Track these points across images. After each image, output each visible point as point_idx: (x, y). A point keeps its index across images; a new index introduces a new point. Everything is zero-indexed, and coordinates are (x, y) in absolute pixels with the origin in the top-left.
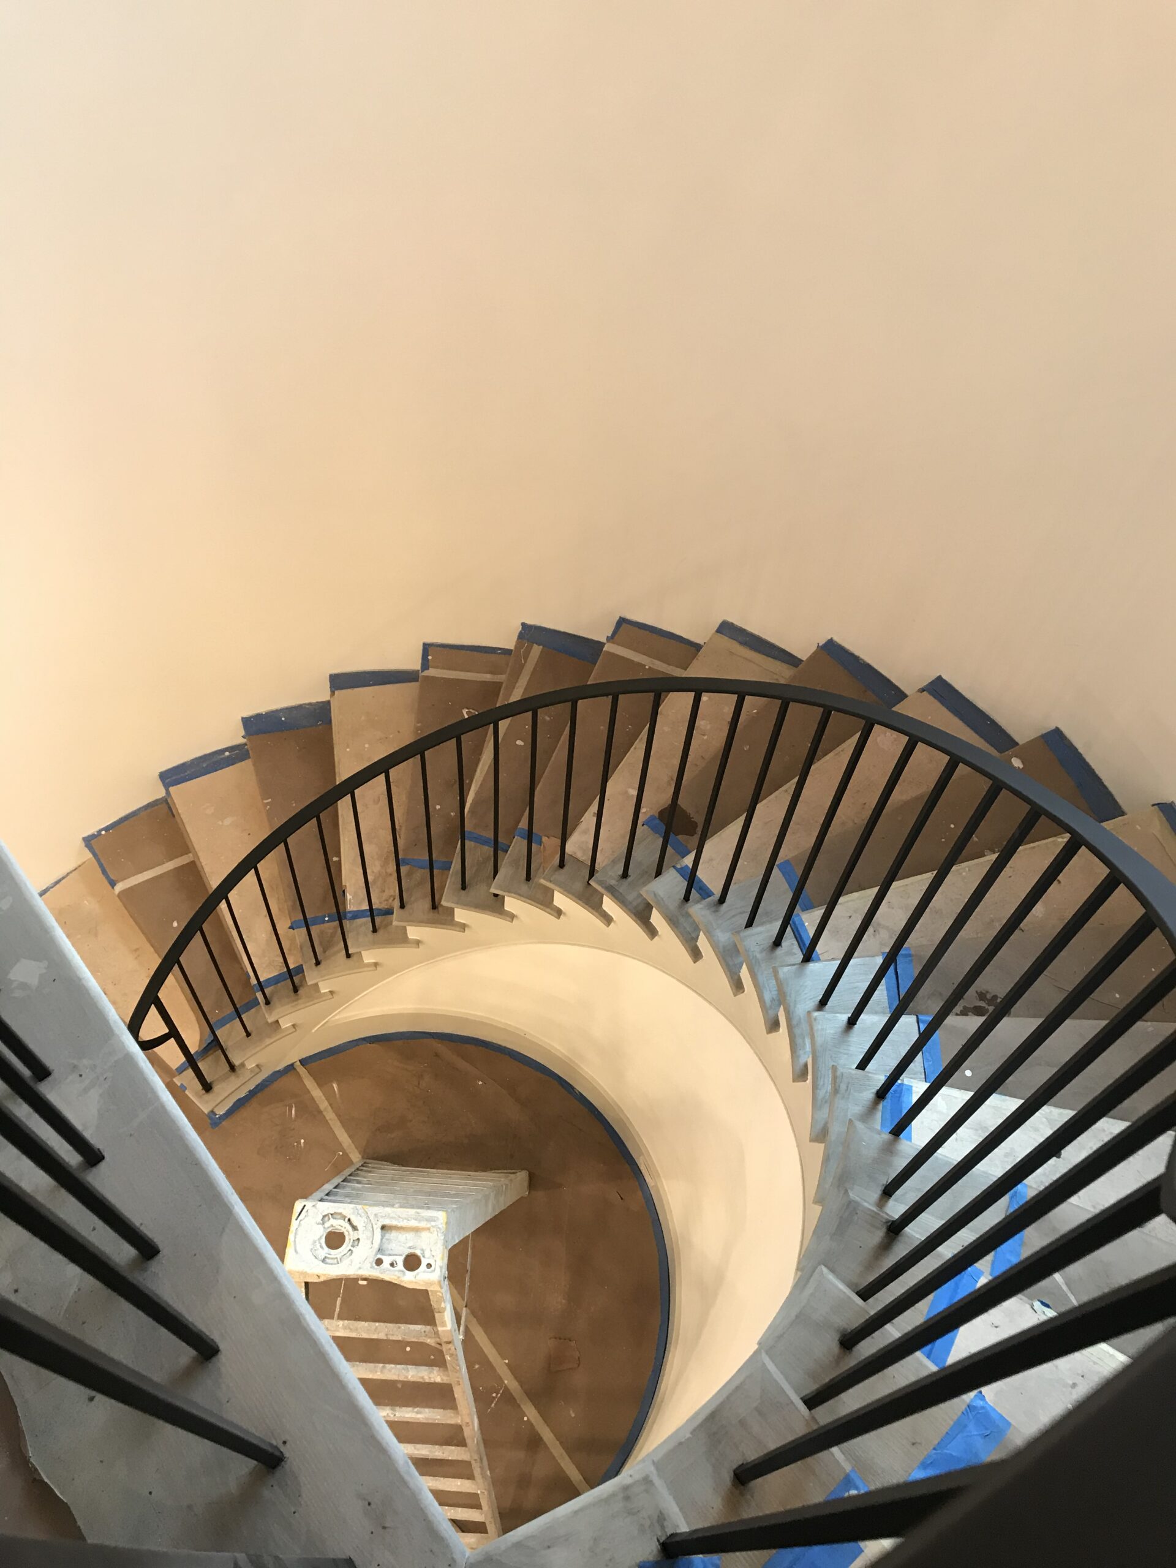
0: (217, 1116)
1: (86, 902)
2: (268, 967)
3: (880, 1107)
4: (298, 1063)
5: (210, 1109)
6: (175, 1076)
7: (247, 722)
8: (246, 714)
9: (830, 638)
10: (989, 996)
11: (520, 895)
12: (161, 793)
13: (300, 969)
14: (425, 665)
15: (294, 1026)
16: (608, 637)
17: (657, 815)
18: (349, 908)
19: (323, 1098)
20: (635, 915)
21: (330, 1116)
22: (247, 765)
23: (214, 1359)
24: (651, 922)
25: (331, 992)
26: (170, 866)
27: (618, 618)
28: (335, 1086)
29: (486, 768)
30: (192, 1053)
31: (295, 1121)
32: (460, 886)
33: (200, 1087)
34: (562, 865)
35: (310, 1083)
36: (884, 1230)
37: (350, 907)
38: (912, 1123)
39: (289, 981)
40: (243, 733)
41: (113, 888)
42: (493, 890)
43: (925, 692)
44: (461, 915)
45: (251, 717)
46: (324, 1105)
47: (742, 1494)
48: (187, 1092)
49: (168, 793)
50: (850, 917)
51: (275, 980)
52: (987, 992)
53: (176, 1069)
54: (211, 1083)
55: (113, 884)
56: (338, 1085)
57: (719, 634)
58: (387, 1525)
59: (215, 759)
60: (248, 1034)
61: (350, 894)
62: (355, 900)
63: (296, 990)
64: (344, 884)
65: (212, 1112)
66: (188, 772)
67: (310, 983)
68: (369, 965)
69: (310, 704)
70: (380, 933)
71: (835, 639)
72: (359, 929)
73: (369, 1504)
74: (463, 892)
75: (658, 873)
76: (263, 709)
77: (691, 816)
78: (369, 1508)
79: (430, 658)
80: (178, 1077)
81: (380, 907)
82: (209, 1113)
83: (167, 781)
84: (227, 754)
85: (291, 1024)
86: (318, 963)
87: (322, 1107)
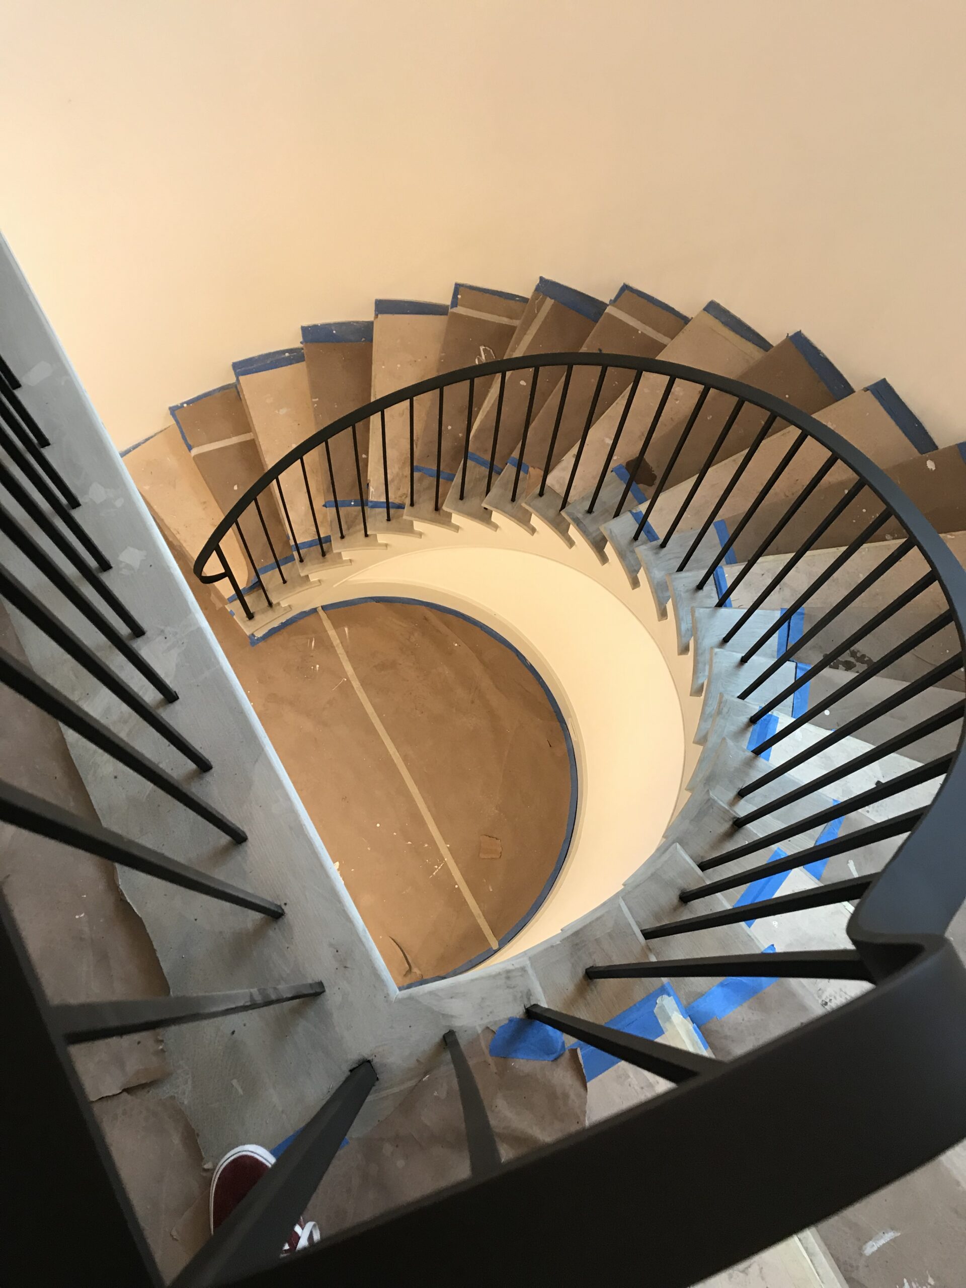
0: (256, 638)
1: (168, 459)
2: (304, 533)
3: (751, 729)
4: (320, 608)
5: (251, 633)
6: (227, 604)
7: (305, 330)
8: (306, 323)
9: (799, 330)
10: (858, 655)
11: (504, 511)
12: (232, 380)
13: (328, 539)
14: (455, 303)
15: (319, 581)
16: (611, 300)
17: (624, 464)
18: (370, 498)
19: (337, 637)
20: (592, 544)
21: (340, 651)
22: (302, 366)
23: (244, 844)
24: (604, 552)
25: (351, 561)
26: (235, 440)
27: (622, 284)
28: (346, 629)
29: (492, 401)
30: (241, 589)
31: (314, 650)
32: (459, 497)
33: (245, 615)
34: (541, 494)
35: (327, 624)
36: (731, 823)
37: (372, 498)
38: (773, 747)
39: (319, 547)
40: (301, 339)
41: (190, 452)
42: (484, 505)
43: (868, 391)
44: (456, 519)
45: (309, 327)
46: (336, 641)
47: (588, 985)
48: (235, 617)
49: (238, 380)
50: (763, 575)
51: (310, 544)
52: (858, 651)
53: (228, 599)
54: (254, 612)
55: (190, 448)
56: (349, 629)
57: (705, 312)
58: (348, 966)
59: (278, 357)
60: (285, 582)
61: (373, 488)
62: (375, 493)
63: (324, 554)
64: (368, 479)
65: (253, 635)
66: (255, 366)
67: (335, 551)
68: (381, 545)
69: (357, 322)
70: (393, 521)
71: (803, 332)
72: (377, 516)
73: (337, 951)
74: (461, 502)
75: (617, 514)
76: (319, 321)
77: (653, 470)
78: (337, 953)
79: (459, 296)
80: (228, 605)
81: (395, 502)
82: (250, 635)
83: (238, 371)
84: (287, 354)
85: (318, 579)
86: (342, 537)
87: (335, 644)
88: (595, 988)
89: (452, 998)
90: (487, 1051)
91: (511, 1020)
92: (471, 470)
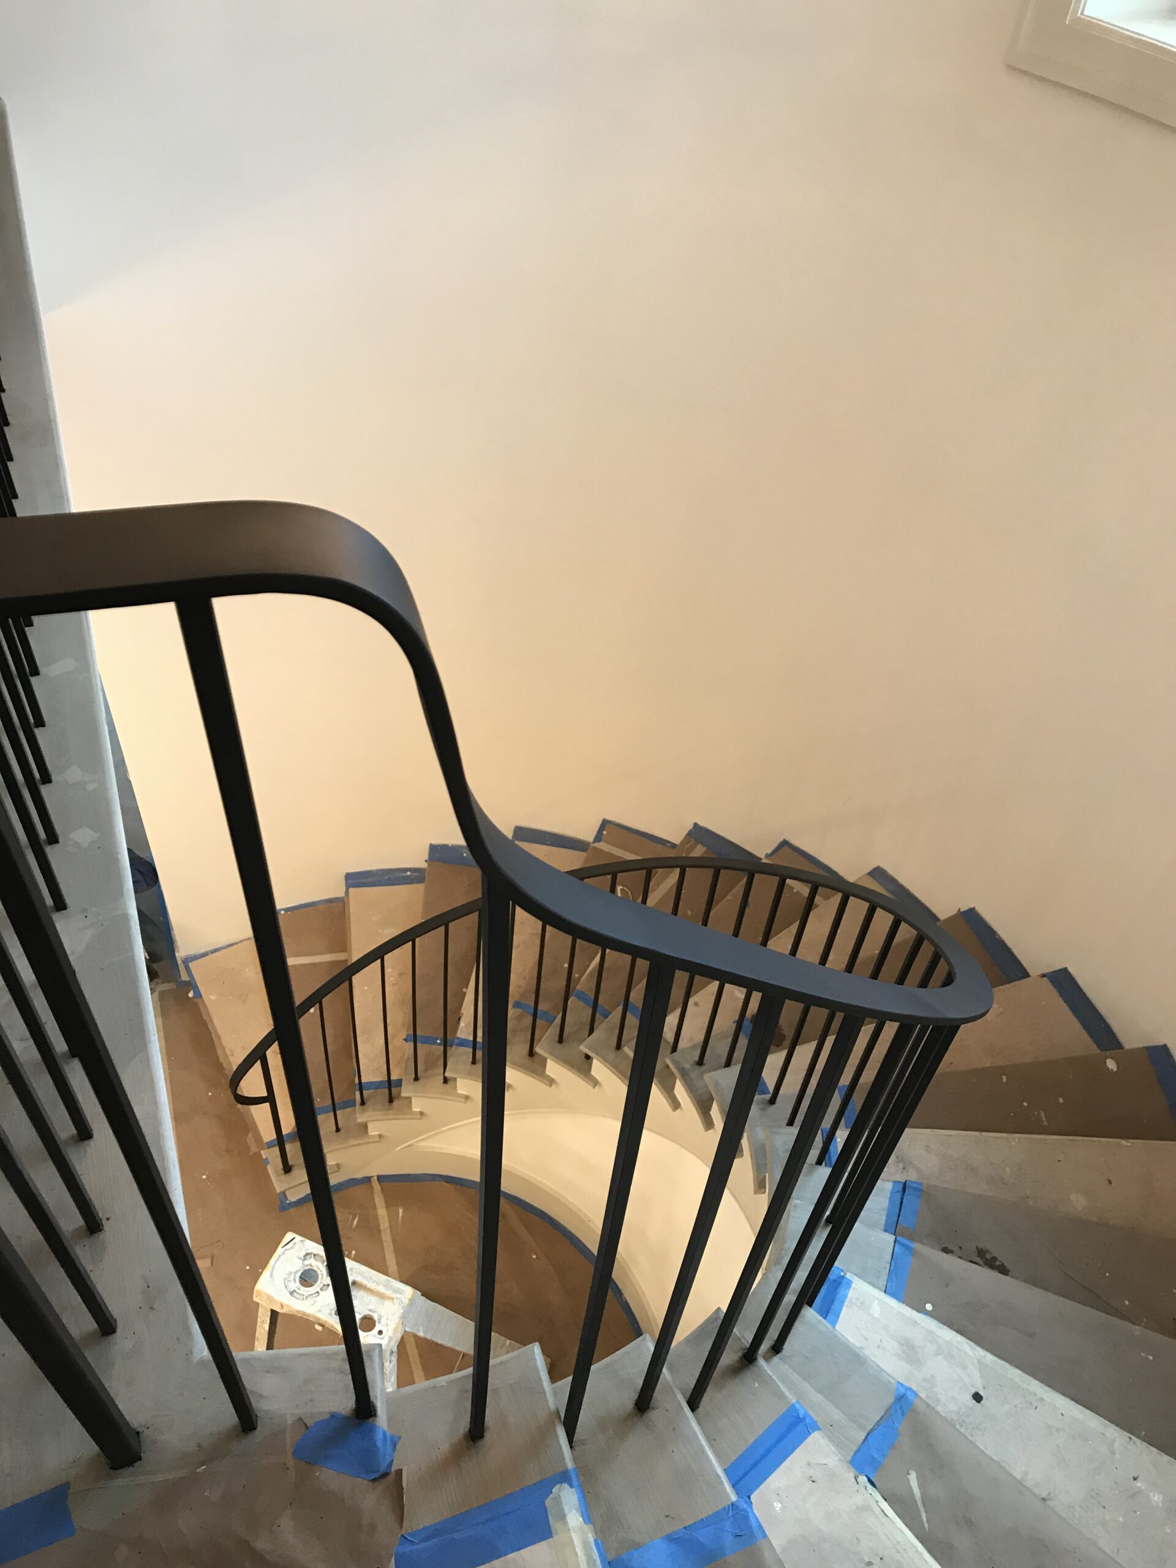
0: (288, 1202)
1: (247, 970)
2: (371, 1070)
4: (376, 1178)
5: (282, 1190)
6: (263, 1149)
7: (433, 848)
8: (435, 842)
9: (972, 906)
10: (988, 1256)
11: (605, 1060)
12: (341, 893)
13: (399, 1083)
14: (598, 838)
15: (380, 1136)
16: (767, 854)
17: (750, 1017)
18: (458, 1034)
19: (386, 1218)
20: (698, 1102)
21: (387, 1237)
22: (420, 887)
24: (710, 1115)
25: (422, 1114)
26: (328, 958)
27: (782, 840)
28: (401, 1211)
30: (284, 1134)
31: (354, 1230)
32: (557, 1038)
33: (281, 1166)
35: (379, 1200)
36: (740, 1354)
37: (460, 1033)
39: (387, 1091)
40: (427, 857)
42: (584, 1049)
43: (1045, 978)
44: (553, 1068)
45: (438, 845)
46: (384, 1225)
48: (268, 1167)
49: (347, 892)
51: (376, 1085)
52: (988, 1251)
53: (267, 1143)
54: (292, 1166)
56: (403, 1212)
57: (869, 876)
58: (155, 1307)
59: (397, 875)
60: (338, 1130)
61: (464, 1022)
63: (391, 1100)
64: (462, 1011)
65: (284, 1193)
66: (370, 880)
67: (403, 1094)
68: (460, 1095)
70: (479, 1065)
71: (978, 909)
72: (460, 1056)
73: (148, 1287)
74: (558, 1045)
75: (727, 1064)
76: (450, 842)
78: (147, 1289)
79: (605, 832)
80: (265, 1151)
82: (280, 1193)
83: (350, 882)
84: (409, 873)
85: (378, 1133)
86: (416, 1079)
87: (382, 1227)
88: (477, 1454)
89: (268, 1372)
90: (289, 1450)
91: (333, 1416)
92: (578, 1011)
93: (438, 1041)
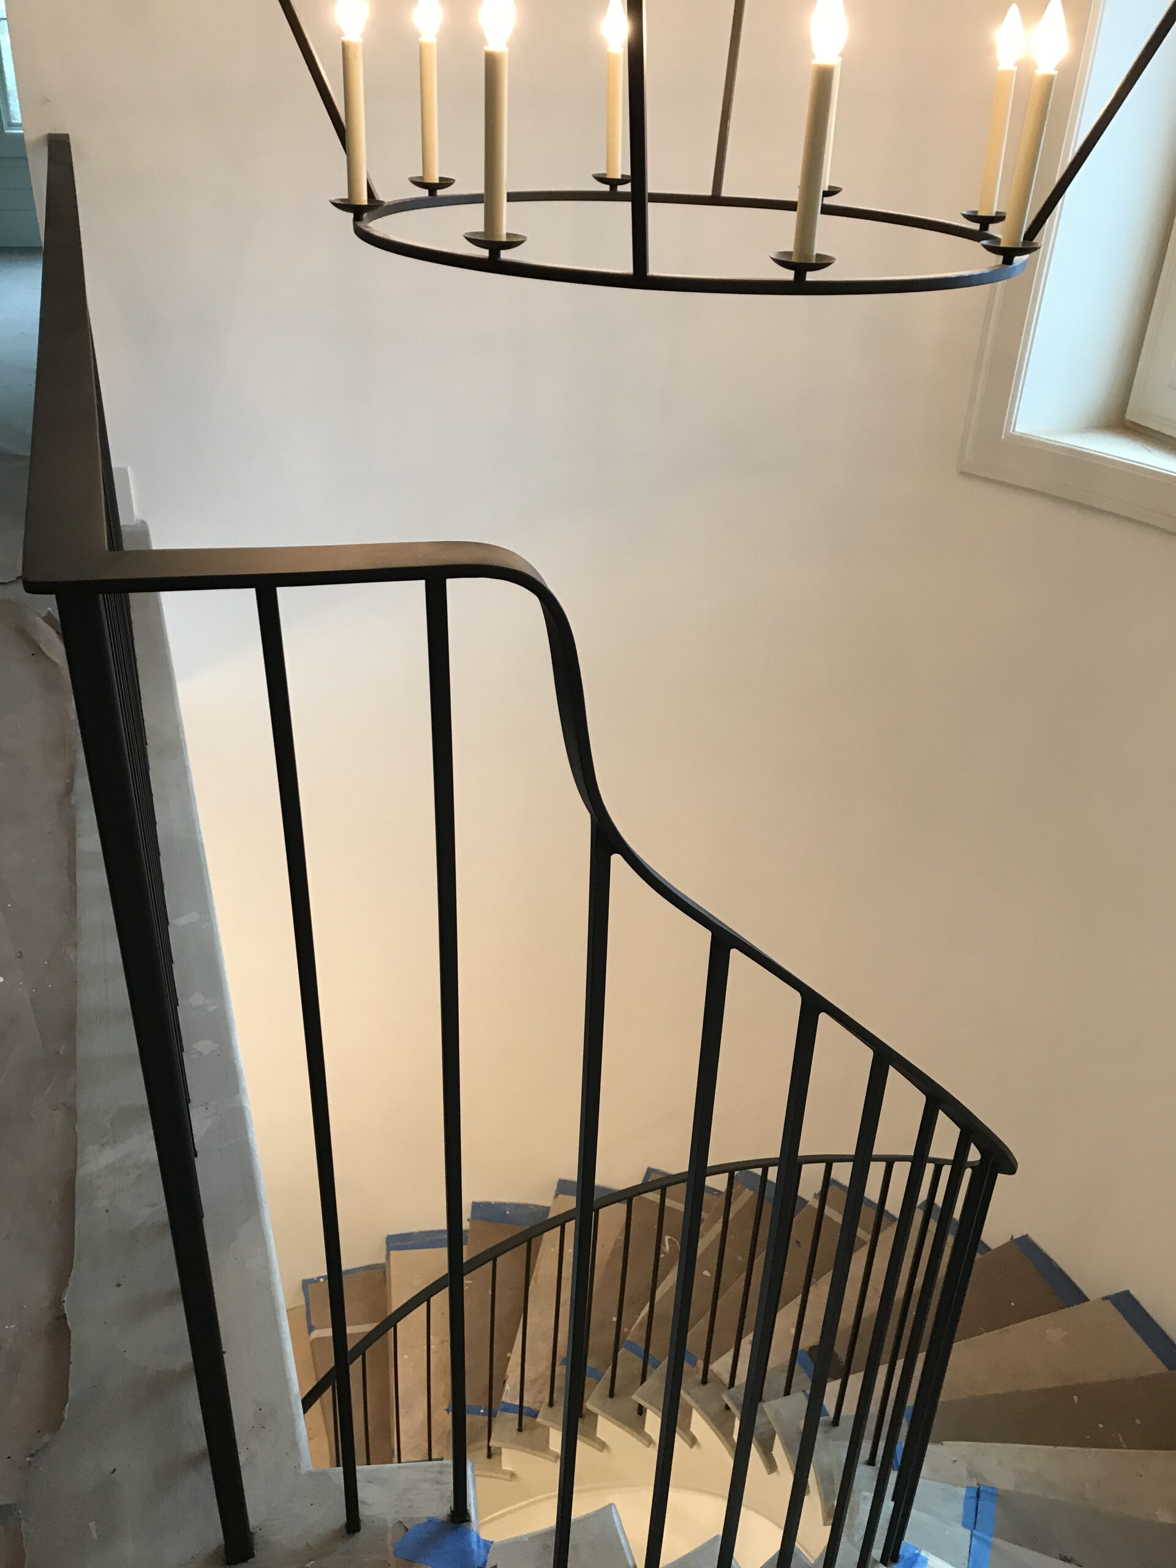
7: (476, 1206)
8: (479, 1199)
9: (1025, 1234)
12: (381, 1258)
16: (815, 1194)
17: (807, 1349)
18: (503, 1398)
26: (366, 1327)
29: (667, 1288)
32: (607, 1392)
34: (704, 1381)
37: (505, 1398)
41: (310, 1335)
42: (636, 1399)
43: (1107, 1301)
45: (481, 1203)
49: (388, 1256)
52: (1073, 1560)
55: (311, 1329)
58: (266, 1427)
59: (439, 1237)
61: (509, 1386)
62: (509, 1394)
64: (506, 1375)
66: (410, 1242)
68: (505, 1472)
69: (536, 1206)
70: (525, 1433)
71: (1030, 1235)
72: (506, 1422)
73: (260, 1409)
74: (609, 1398)
76: (493, 1199)
78: (259, 1411)
79: (650, 1181)
81: (533, 1408)
83: (391, 1245)
89: (369, 1482)
90: (391, 1549)
91: (430, 1520)
92: (630, 1364)
93: (482, 1411)
